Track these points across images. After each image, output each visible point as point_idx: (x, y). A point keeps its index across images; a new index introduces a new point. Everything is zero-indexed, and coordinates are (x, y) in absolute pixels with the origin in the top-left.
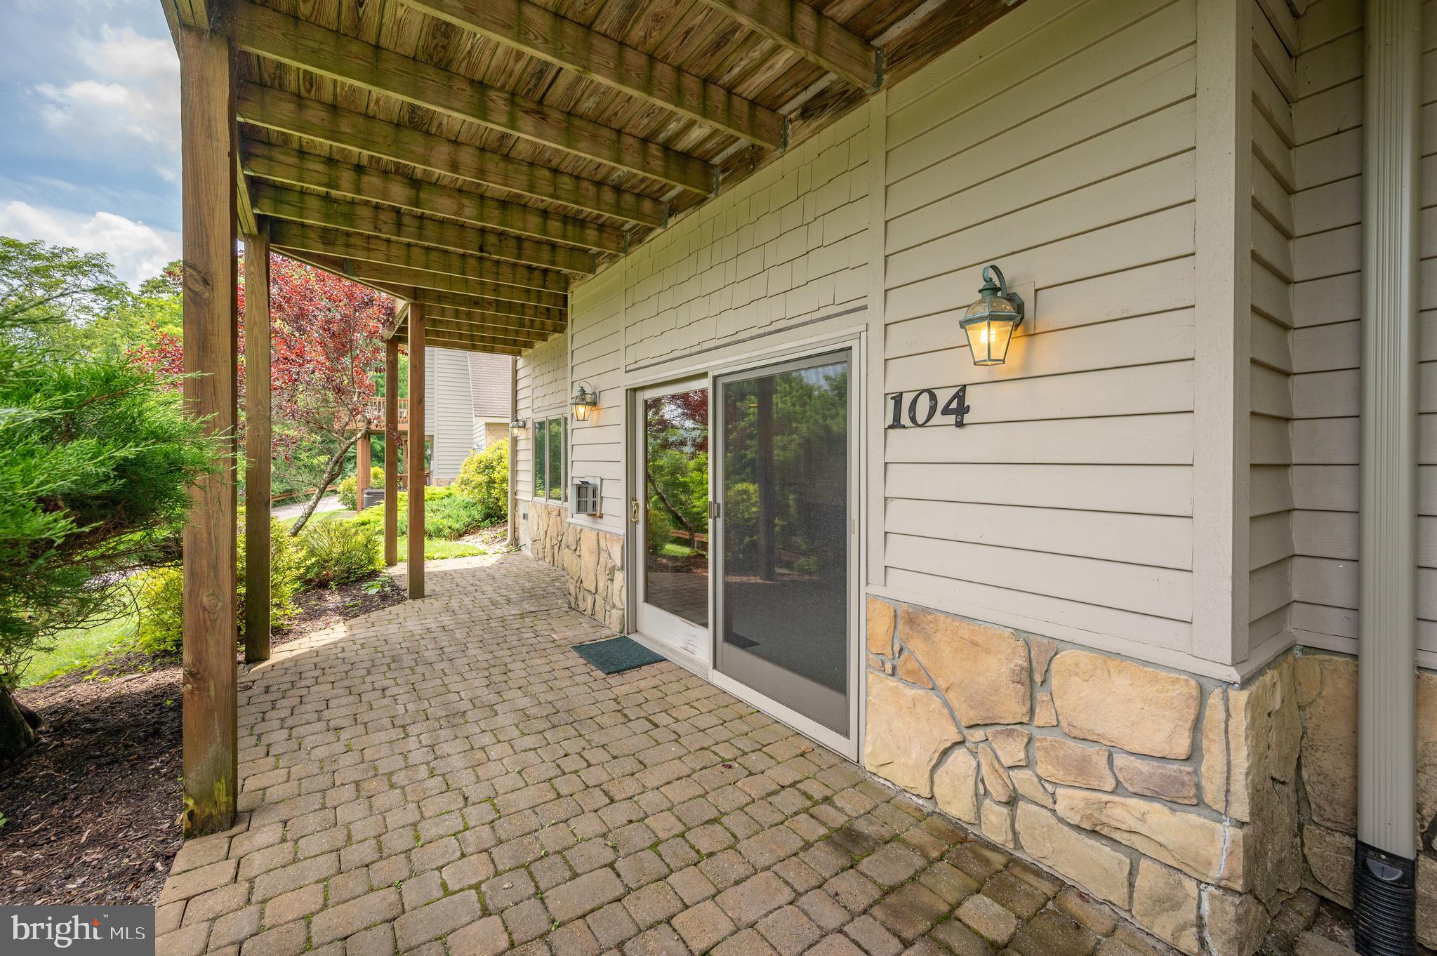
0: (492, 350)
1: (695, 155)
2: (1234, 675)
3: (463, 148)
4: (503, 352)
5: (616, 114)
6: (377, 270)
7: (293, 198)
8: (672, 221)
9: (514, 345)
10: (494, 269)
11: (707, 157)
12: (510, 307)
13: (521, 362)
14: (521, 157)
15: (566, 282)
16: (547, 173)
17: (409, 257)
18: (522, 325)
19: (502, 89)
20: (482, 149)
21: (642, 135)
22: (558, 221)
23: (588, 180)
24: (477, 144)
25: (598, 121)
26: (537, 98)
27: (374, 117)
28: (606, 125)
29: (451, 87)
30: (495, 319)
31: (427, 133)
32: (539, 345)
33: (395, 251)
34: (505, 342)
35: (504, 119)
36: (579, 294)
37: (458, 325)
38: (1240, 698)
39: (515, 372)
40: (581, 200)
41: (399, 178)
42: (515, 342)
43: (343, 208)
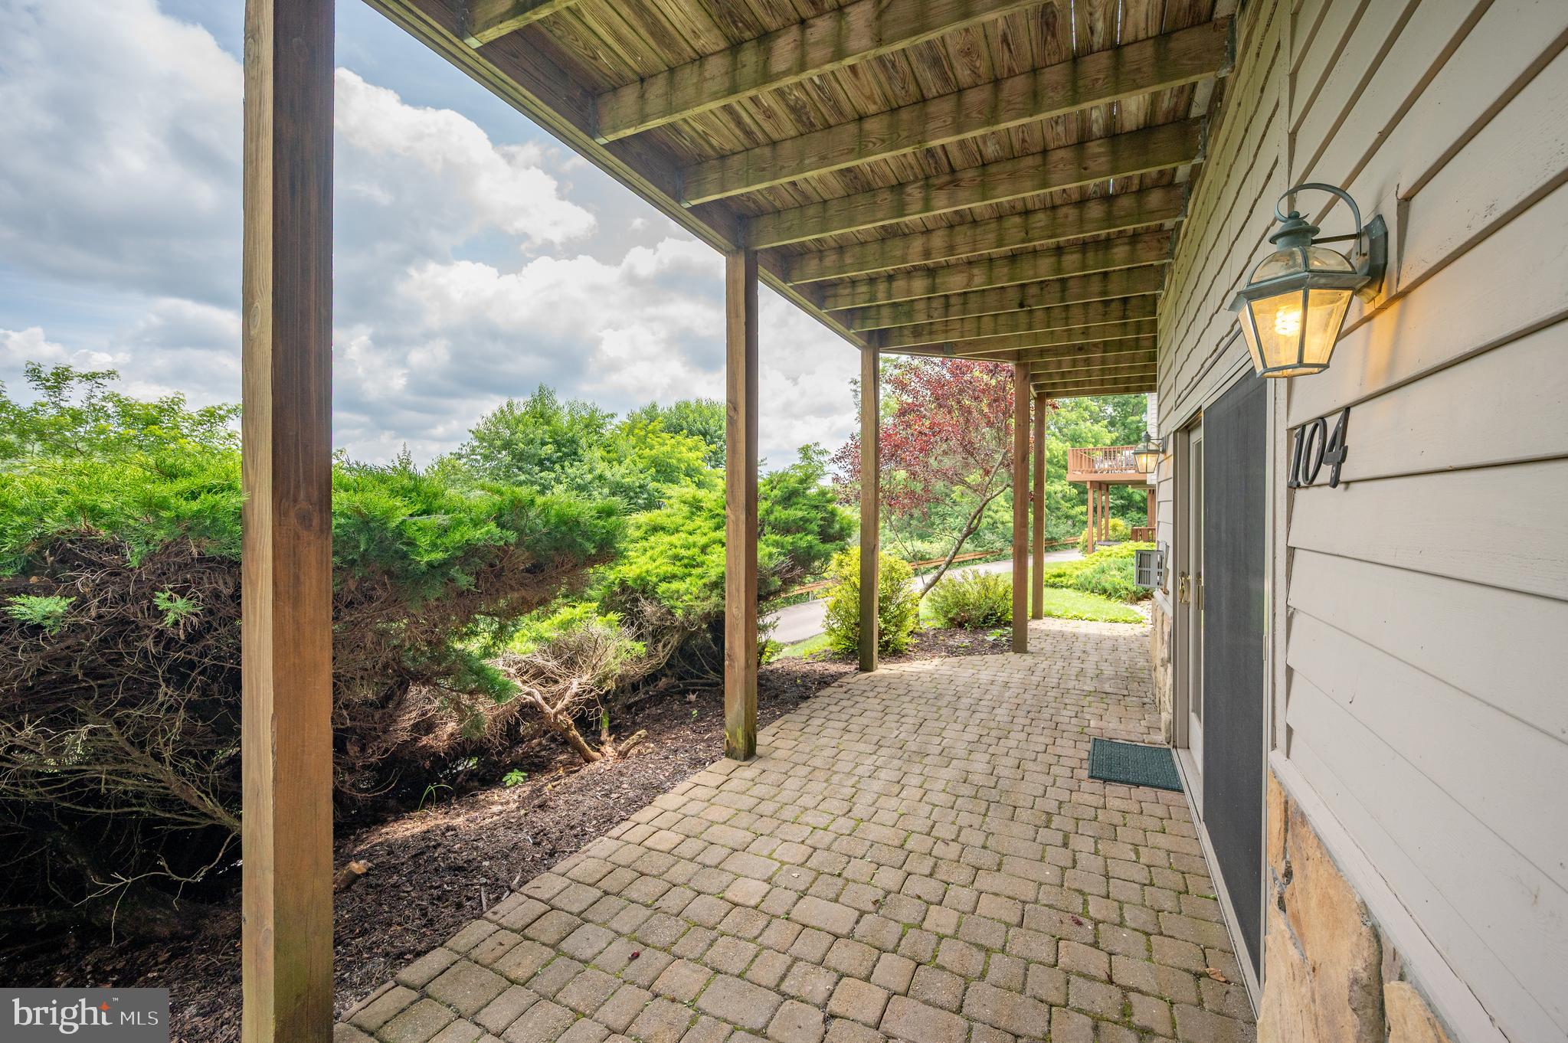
1: (1160, 119)
3: (934, 234)
5: (1024, 141)
6: (971, 345)
7: (873, 313)
10: (1064, 315)
11: (1180, 113)
14: (987, 217)
15: (1153, 305)
16: (1017, 220)
17: (979, 328)
19: (916, 180)
20: (951, 227)
21: (1074, 139)
22: (1075, 252)
23: (1067, 204)
24: (944, 224)
25: (1016, 155)
26: (947, 169)
27: (866, 242)
28: (1026, 154)
29: (875, 203)
31: (905, 235)
33: (967, 326)
35: (919, 206)
40: (1058, 231)
41: (919, 273)
43: (906, 308)
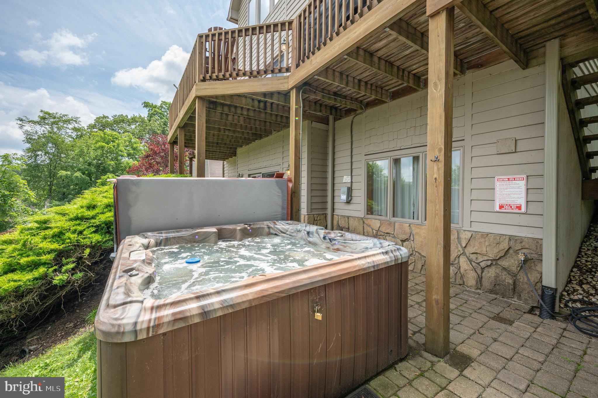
0: (217, 160)
2: (306, 214)
4: (220, 160)
8: (256, 141)
9: (223, 159)
12: (223, 152)
13: (225, 163)
15: (236, 149)
18: (226, 155)
30: (219, 154)
32: (230, 159)
34: (221, 158)
35: (223, 132)
36: (239, 151)
37: (209, 155)
38: (307, 216)
39: (224, 165)
42: (224, 158)
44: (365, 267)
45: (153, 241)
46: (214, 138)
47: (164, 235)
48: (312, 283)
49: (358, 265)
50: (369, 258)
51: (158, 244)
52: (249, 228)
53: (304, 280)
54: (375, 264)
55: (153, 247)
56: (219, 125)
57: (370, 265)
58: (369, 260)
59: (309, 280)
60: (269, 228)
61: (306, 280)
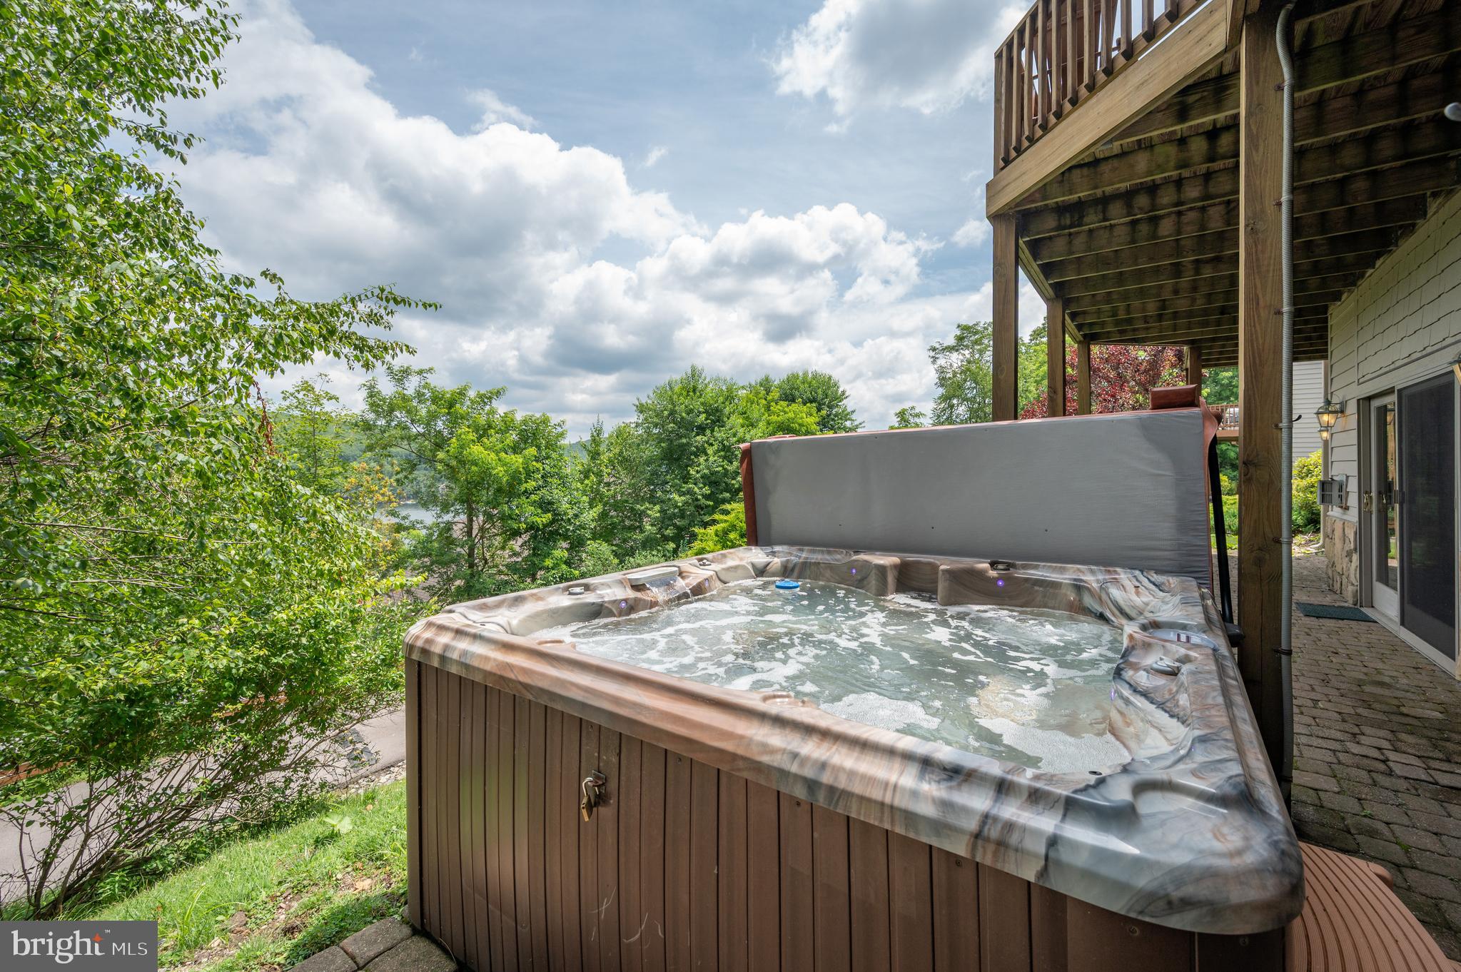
44: (765, 759)
45: (777, 562)
46: (1194, 300)
47: (805, 555)
48: (584, 706)
49: (742, 737)
50: (826, 745)
51: (786, 571)
52: (993, 573)
53: (574, 689)
54: (826, 778)
55: (774, 575)
56: (1151, 259)
57: (794, 768)
58: (811, 749)
59: (582, 693)
60: (1079, 587)
61: (579, 692)
